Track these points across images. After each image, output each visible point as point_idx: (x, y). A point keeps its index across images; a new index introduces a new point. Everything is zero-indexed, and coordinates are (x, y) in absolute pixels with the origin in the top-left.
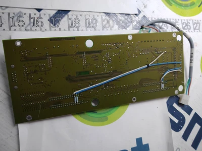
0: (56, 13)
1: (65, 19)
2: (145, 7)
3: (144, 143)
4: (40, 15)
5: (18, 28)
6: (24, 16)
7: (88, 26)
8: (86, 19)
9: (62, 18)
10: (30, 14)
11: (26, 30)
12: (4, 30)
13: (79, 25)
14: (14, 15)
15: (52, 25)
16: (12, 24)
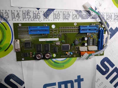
0: (47, 11)
1: (52, 14)
2: (100, 5)
3: (81, 78)
4: (39, 11)
5: (27, 19)
6: (30, 12)
7: (64, 18)
8: (64, 14)
9: (50, 14)
10: (33, 11)
11: (31, 20)
12: (21, 20)
13: (60, 17)
14: (25, 12)
15: (45, 18)
16: (24, 17)
